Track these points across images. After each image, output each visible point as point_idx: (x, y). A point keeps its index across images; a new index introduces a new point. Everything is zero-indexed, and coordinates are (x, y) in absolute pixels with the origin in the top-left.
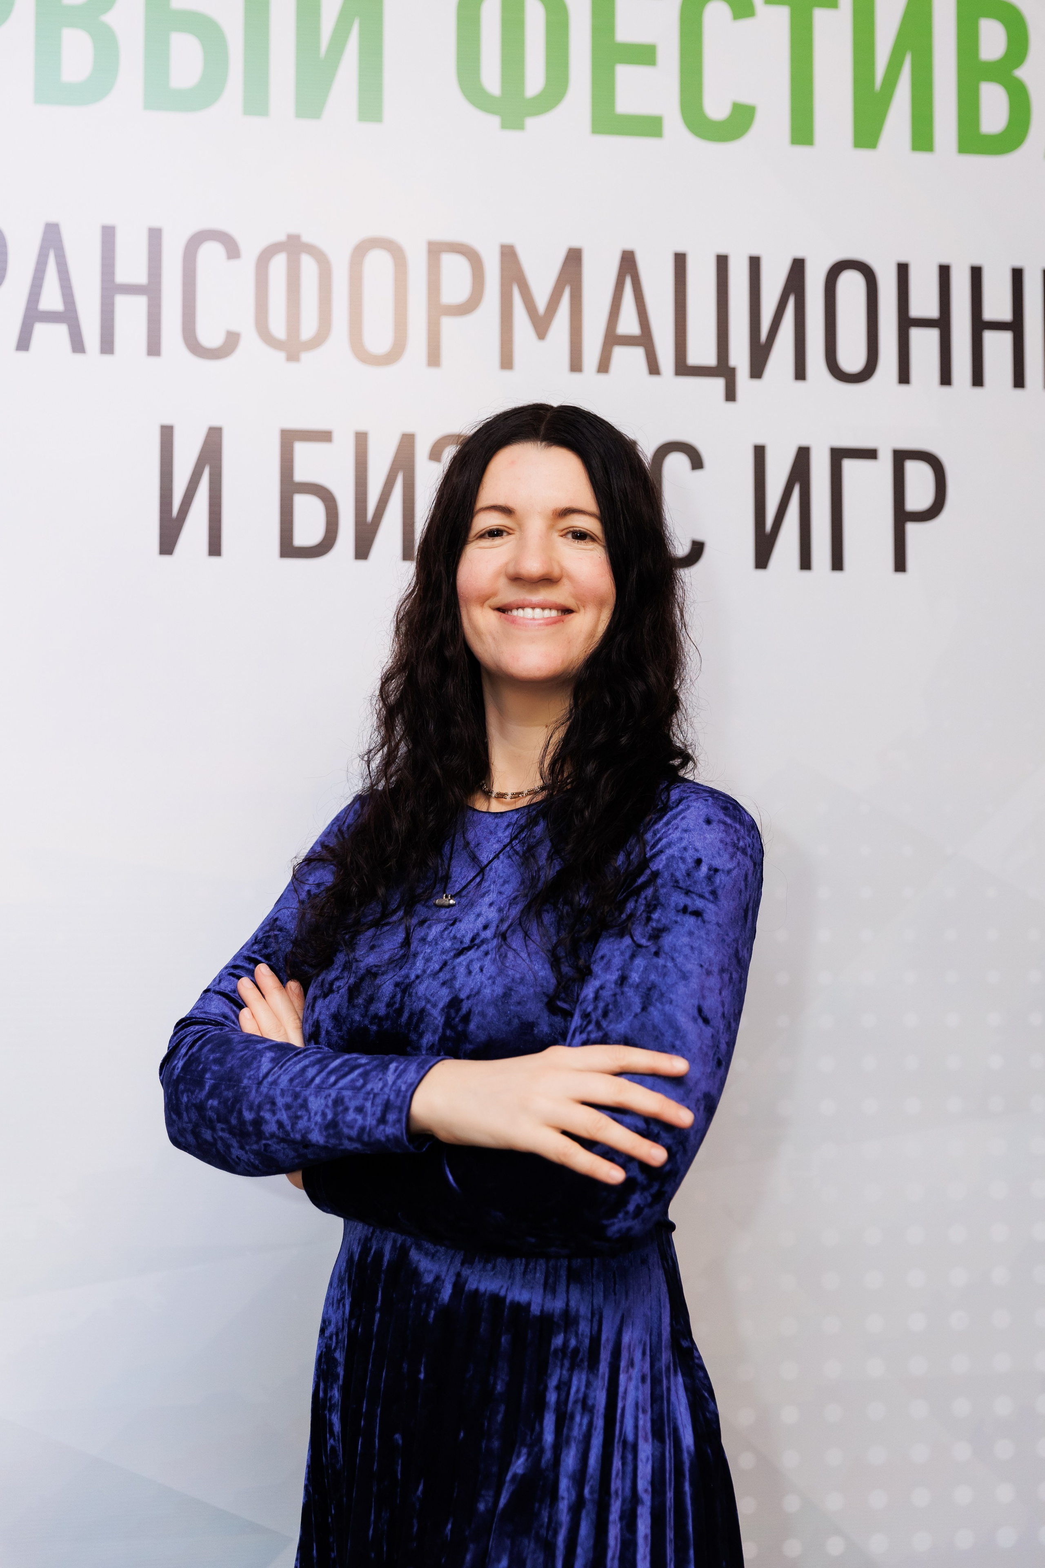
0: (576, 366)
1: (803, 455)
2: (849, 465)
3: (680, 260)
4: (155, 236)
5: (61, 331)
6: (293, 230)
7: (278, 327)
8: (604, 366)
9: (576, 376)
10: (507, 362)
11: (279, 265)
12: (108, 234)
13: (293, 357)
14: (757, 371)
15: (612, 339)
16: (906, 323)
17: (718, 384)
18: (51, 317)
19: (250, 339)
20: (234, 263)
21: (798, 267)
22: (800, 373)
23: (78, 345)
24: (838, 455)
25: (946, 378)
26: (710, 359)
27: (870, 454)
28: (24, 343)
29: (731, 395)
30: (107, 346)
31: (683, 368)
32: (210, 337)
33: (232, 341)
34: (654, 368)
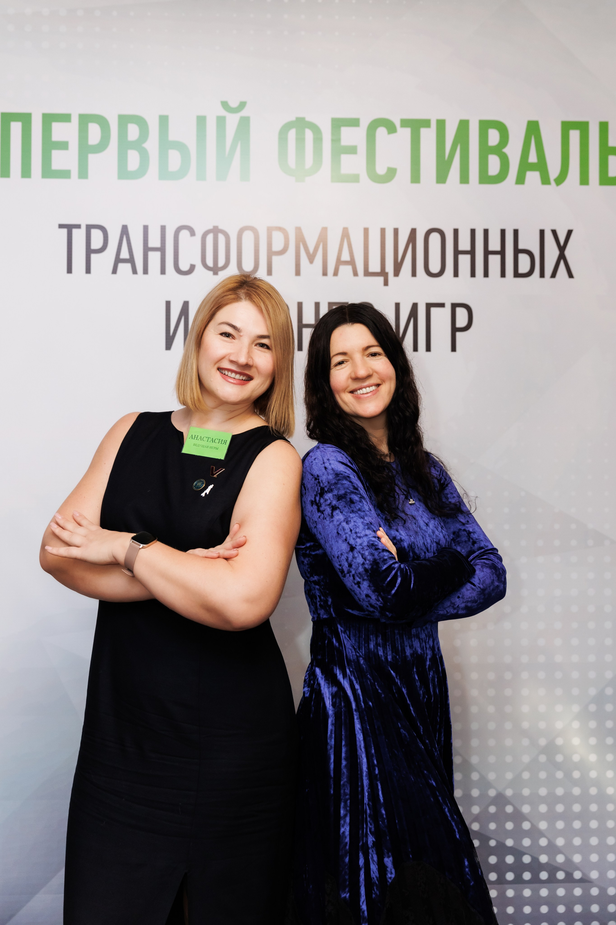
0: (325, 274)
1: (415, 307)
2: (433, 310)
3: (366, 231)
4: (163, 229)
5: (128, 266)
6: (216, 224)
7: (210, 263)
8: (336, 274)
9: (325, 277)
10: (298, 273)
11: (210, 238)
12: (146, 229)
13: (216, 273)
14: (397, 273)
15: (339, 262)
16: (457, 252)
17: (381, 279)
18: (125, 261)
19: (199, 267)
20: (193, 238)
21: (413, 232)
22: (414, 274)
23: (135, 272)
24: (429, 306)
25: (473, 274)
26: (378, 269)
27: (442, 305)
28: (114, 271)
29: (386, 283)
30: (146, 271)
31: (367, 273)
32: (184, 266)
33: (192, 267)
34: (355, 274)
